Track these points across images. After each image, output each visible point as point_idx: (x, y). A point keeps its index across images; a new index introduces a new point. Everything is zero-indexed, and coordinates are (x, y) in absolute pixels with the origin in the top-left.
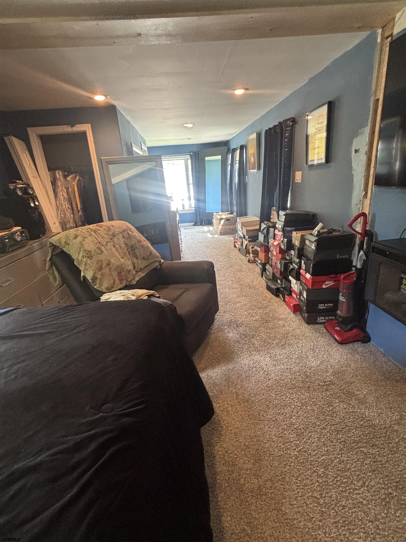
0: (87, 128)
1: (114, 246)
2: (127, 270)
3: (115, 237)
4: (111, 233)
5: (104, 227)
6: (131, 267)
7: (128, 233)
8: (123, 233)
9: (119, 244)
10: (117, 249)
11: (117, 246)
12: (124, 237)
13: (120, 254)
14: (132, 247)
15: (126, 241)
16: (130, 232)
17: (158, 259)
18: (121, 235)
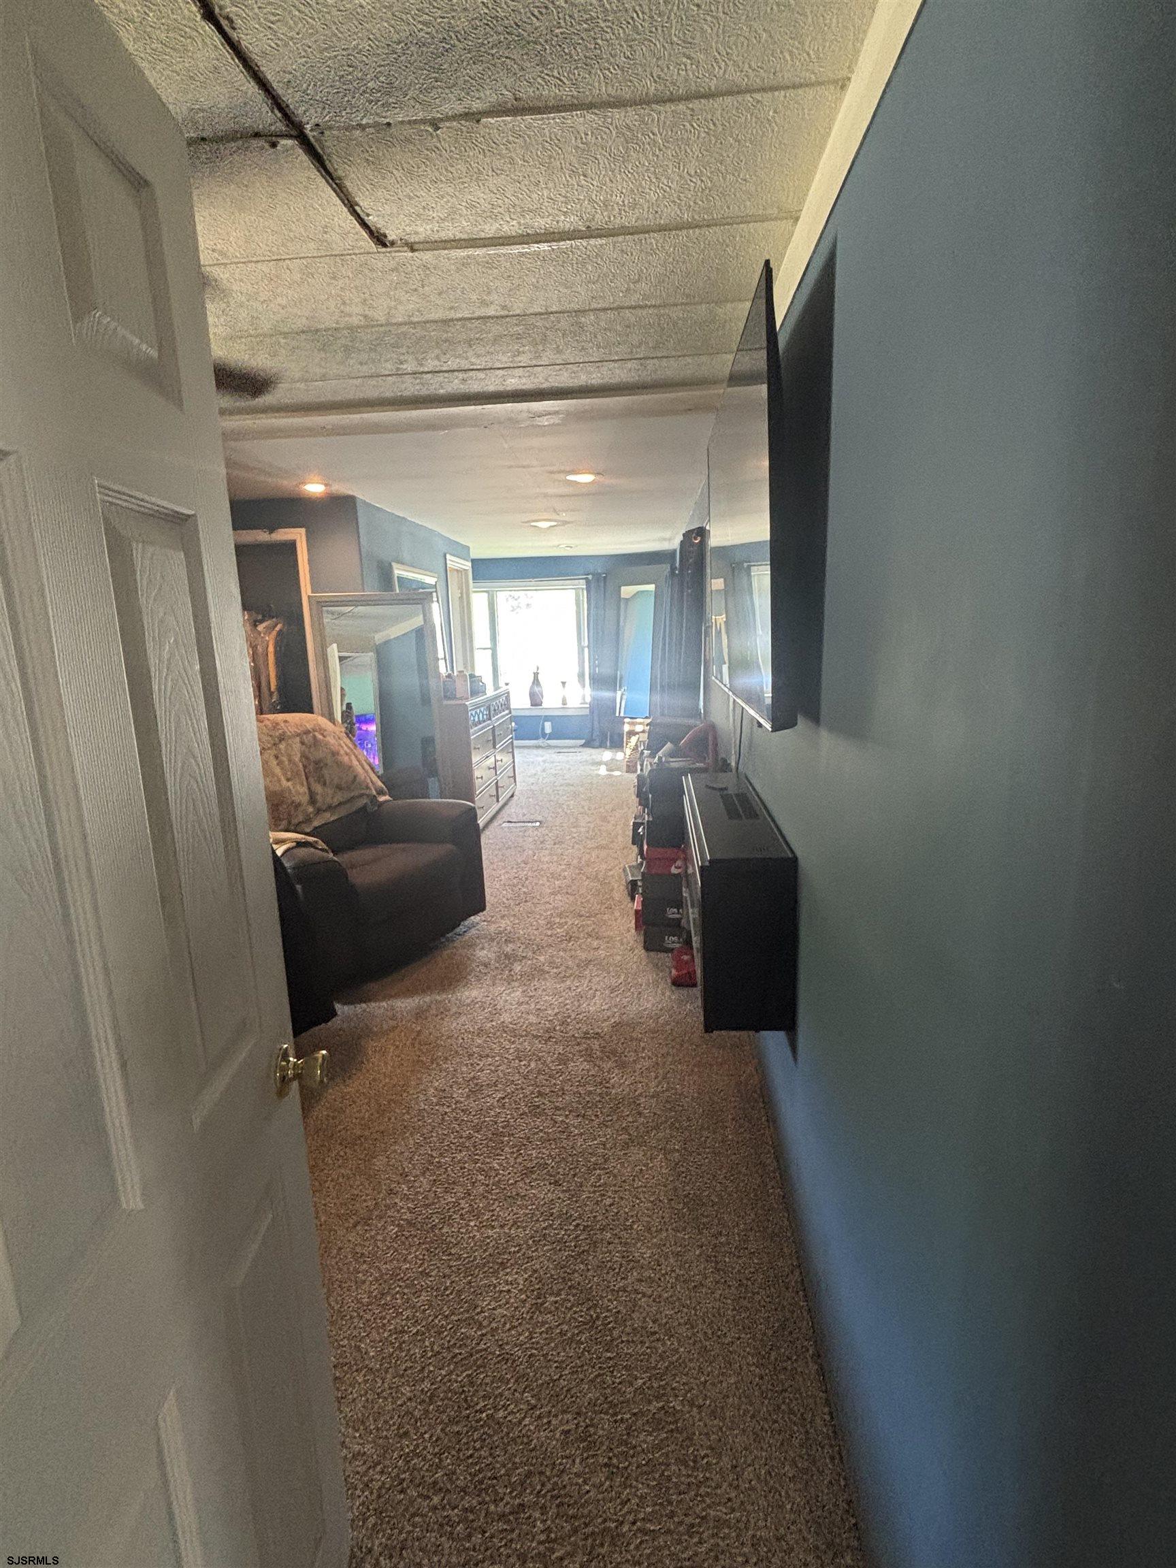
0: (298, 535)
1: (277, 757)
2: (293, 802)
3: (283, 742)
4: (277, 734)
5: (268, 723)
6: (305, 799)
7: (315, 737)
8: (305, 736)
9: (289, 756)
10: (280, 764)
11: (285, 759)
12: (302, 743)
13: (285, 774)
14: (317, 763)
15: (307, 750)
16: (320, 737)
17: (368, 792)
18: (298, 739)
